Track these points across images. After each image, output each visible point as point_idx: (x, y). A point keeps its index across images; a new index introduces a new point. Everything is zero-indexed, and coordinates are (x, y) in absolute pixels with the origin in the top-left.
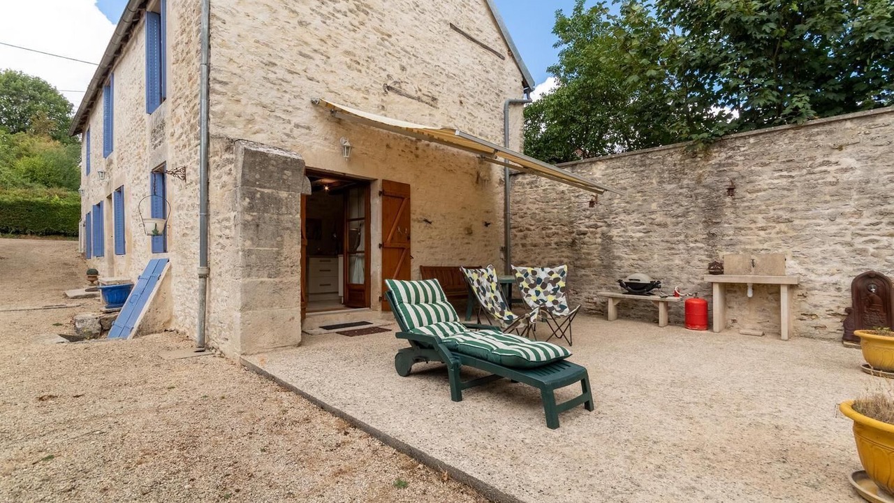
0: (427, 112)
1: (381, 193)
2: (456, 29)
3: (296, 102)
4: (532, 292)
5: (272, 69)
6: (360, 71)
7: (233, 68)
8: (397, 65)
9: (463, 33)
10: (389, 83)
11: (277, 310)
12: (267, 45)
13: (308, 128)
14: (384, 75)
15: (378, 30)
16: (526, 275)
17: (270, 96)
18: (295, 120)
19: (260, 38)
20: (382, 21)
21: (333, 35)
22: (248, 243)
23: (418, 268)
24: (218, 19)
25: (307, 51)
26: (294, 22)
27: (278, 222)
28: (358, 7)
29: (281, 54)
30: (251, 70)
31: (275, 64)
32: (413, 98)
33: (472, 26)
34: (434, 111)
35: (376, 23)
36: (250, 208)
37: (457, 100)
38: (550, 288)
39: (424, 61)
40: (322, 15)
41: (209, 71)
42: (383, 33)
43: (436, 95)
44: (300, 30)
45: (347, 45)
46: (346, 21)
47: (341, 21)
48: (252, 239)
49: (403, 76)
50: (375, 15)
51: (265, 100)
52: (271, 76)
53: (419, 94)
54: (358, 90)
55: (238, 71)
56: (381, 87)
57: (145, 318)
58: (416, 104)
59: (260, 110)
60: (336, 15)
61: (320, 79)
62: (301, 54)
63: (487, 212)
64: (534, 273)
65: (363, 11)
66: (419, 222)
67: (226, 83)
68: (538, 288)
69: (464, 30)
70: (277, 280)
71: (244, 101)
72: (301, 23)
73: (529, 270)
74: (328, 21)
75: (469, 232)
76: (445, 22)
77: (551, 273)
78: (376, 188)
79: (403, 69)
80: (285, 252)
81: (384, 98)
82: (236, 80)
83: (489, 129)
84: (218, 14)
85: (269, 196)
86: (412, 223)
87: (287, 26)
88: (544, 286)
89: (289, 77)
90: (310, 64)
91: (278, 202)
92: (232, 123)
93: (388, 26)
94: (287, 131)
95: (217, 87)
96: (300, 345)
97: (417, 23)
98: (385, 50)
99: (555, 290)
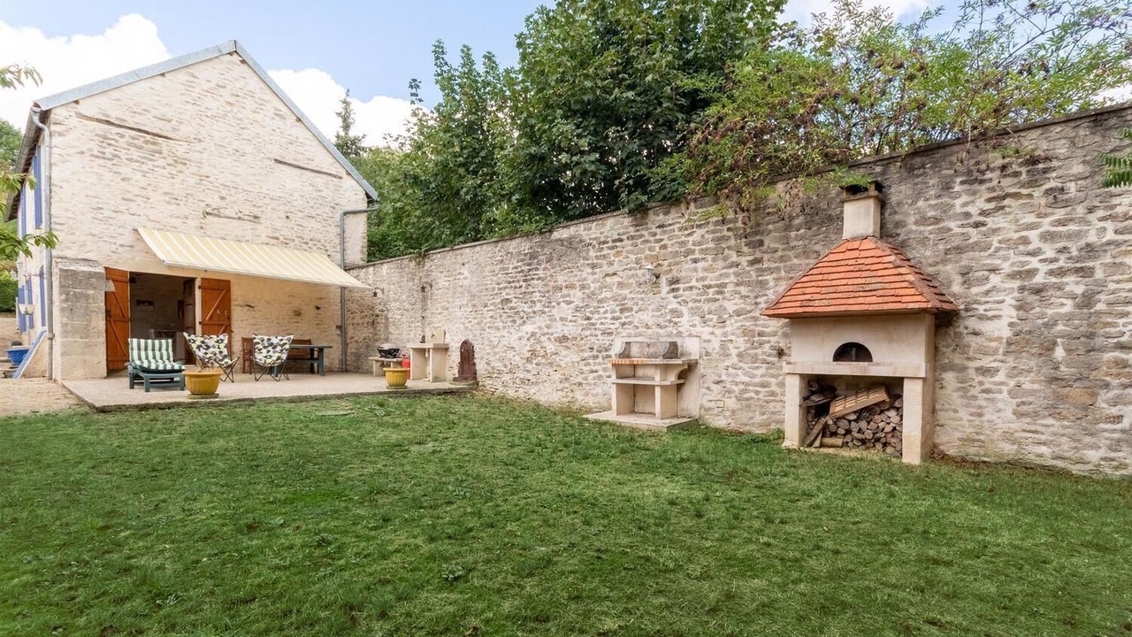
0: (249, 227)
1: (200, 287)
2: (281, 162)
3: (121, 231)
4: (264, 351)
5: (101, 211)
6: (179, 205)
7: (69, 214)
8: (216, 197)
9: (290, 165)
10: (208, 210)
11: (87, 357)
12: (96, 197)
13: (131, 246)
14: (203, 205)
15: (196, 174)
16: (263, 340)
17: (98, 228)
18: (119, 242)
19: (90, 193)
20: (199, 167)
21: (153, 183)
22: (65, 320)
23: (240, 339)
24: (57, 186)
25: (129, 196)
26: (119, 179)
27: (87, 308)
28: (176, 161)
29: (108, 201)
30: (83, 214)
31: (102, 208)
32: (234, 218)
33: (300, 157)
34: (258, 226)
35: (194, 169)
36: (67, 300)
37: (284, 216)
38: (279, 348)
39: (245, 191)
40: (142, 171)
41: (50, 218)
42: (201, 176)
43: (259, 214)
44: (123, 183)
45: (167, 188)
46: (165, 172)
47: (160, 173)
48: (67, 317)
49: (222, 204)
50: (192, 164)
51: (93, 232)
52: (100, 216)
53: (240, 215)
54: (178, 217)
55: (73, 216)
56: (200, 214)
57: (28, 367)
58: (236, 223)
59: (90, 238)
60: (156, 169)
61: (141, 213)
62: (124, 199)
63: (321, 299)
64: (269, 340)
65: (182, 163)
66: (241, 306)
67: (63, 224)
68: (270, 348)
69: (291, 162)
70: (87, 340)
71: (77, 233)
72: (123, 179)
73: (266, 338)
74: (147, 175)
75: (298, 314)
76: (269, 158)
77: (282, 340)
78: (198, 283)
79: (223, 198)
80: (93, 324)
81: (203, 221)
82: (71, 222)
83: (322, 235)
84: (56, 183)
85: (80, 293)
86: (233, 308)
87: (112, 183)
88: (275, 347)
89: (114, 215)
90: (131, 205)
91: (87, 297)
92: (68, 248)
93: (205, 170)
94: (114, 249)
95: (57, 227)
96: (105, 378)
97: (237, 164)
98: (203, 187)
99: (282, 350)
